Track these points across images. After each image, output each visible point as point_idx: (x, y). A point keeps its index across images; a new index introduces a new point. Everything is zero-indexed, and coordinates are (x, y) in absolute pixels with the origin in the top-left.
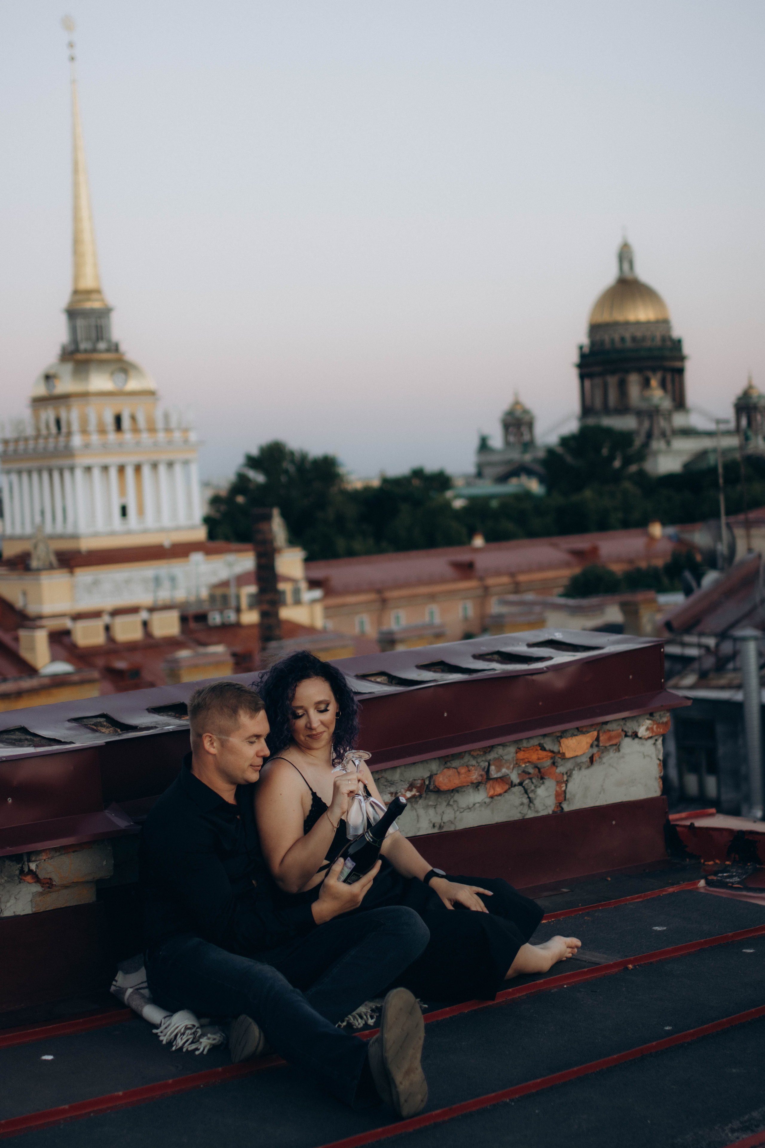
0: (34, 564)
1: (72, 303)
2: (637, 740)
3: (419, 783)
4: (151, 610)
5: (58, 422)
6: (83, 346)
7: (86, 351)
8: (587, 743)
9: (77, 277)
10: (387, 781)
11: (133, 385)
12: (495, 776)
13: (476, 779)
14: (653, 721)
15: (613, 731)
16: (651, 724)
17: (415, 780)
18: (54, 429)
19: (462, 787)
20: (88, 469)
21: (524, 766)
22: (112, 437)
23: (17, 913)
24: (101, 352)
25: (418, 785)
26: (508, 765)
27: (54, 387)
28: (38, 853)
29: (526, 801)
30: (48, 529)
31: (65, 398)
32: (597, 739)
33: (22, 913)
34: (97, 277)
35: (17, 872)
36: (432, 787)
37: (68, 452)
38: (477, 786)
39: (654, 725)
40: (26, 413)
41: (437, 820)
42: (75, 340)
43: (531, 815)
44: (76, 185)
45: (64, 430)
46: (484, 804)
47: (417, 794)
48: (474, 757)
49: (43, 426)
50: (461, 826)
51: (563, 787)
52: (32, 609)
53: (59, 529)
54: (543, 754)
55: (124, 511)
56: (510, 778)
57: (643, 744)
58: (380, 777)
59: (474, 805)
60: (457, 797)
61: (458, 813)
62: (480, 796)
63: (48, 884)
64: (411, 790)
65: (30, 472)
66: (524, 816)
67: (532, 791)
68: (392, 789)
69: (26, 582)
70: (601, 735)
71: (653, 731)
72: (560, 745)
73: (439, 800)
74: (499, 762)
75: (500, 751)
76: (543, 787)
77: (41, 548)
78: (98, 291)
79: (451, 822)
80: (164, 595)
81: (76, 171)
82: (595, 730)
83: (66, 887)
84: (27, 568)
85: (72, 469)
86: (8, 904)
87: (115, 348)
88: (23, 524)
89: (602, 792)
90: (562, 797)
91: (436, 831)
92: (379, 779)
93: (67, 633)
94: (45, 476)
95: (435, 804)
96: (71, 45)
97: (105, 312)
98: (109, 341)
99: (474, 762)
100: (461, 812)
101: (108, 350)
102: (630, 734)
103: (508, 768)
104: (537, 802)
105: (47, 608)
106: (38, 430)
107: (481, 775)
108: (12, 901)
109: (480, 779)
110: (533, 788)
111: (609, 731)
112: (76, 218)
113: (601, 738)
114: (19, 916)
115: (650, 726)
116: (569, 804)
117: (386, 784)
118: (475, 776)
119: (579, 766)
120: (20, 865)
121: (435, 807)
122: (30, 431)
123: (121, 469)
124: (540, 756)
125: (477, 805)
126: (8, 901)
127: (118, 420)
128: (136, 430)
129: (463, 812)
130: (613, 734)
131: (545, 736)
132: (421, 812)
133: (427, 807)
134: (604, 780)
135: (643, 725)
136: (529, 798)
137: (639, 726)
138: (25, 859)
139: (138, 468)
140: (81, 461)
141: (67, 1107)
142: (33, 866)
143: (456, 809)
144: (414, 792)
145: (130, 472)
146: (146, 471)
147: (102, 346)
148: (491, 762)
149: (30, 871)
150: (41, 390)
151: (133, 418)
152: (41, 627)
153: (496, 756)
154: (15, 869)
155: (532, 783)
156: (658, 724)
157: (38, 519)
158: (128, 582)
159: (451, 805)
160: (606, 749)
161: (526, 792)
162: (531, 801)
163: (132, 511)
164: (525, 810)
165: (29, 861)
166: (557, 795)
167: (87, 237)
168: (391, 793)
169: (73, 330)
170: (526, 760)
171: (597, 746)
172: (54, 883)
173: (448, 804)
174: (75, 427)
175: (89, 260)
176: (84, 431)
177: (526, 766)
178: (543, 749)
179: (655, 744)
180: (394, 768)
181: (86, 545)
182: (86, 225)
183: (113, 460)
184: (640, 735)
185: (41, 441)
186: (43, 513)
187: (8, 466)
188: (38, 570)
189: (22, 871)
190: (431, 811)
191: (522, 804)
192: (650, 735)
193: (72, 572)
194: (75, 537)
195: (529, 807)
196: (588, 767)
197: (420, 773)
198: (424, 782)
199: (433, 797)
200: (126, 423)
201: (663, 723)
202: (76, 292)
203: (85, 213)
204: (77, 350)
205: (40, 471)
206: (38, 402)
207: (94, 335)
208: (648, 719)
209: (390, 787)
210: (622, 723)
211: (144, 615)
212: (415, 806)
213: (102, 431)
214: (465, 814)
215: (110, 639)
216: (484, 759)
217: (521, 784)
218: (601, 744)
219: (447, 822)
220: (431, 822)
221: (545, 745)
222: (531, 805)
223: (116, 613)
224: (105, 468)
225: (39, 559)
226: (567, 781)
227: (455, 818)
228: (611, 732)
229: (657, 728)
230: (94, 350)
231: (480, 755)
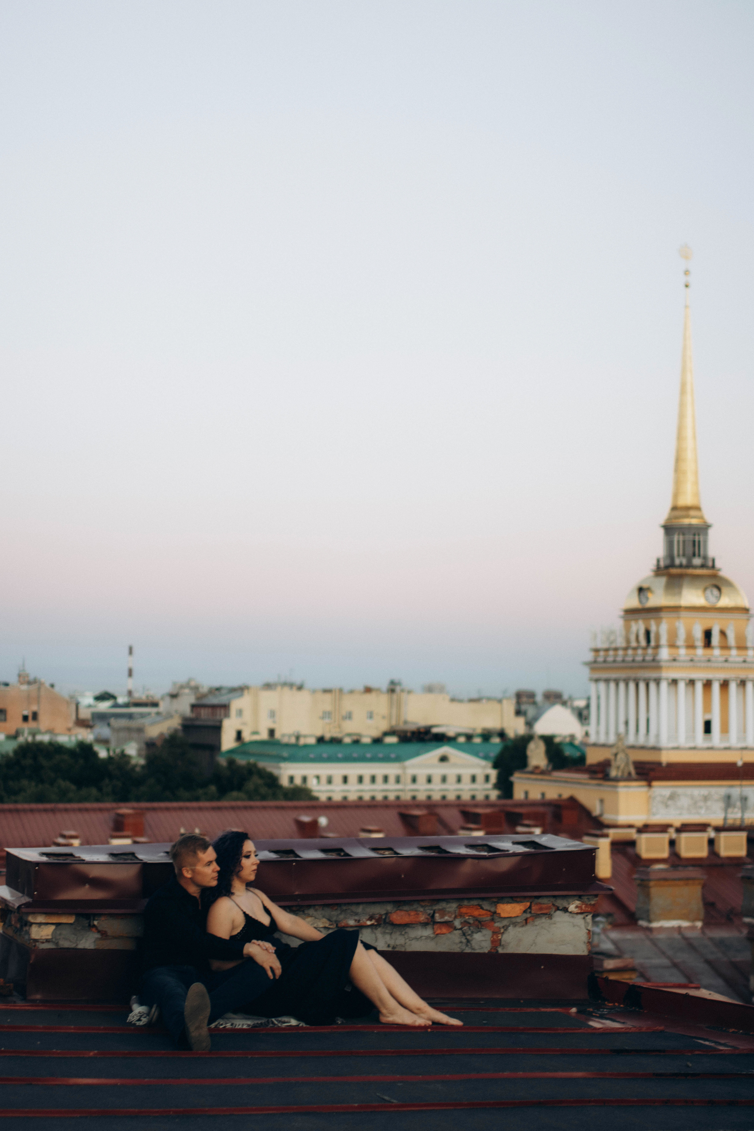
0: (613, 773)
1: (669, 519)
2: (567, 914)
3: (377, 916)
4: (718, 829)
5: (648, 633)
6: (677, 561)
7: (681, 566)
8: (520, 910)
9: (676, 495)
10: (352, 912)
11: (725, 601)
12: (439, 921)
13: (423, 920)
14: (583, 902)
15: (543, 904)
16: (580, 904)
17: (374, 914)
18: (643, 642)
19: (412, 924)
20: (674, 682)
21: (467, 918)
22: (700, 652)
23: (86, 948)
24: (695, 567)
25: (377, 918)
26: (450, 914)
27: (647, 599)
28: (100, 915)
29: (464, 941)
30: (631, 740)
31: (656, 611)
32: (530, 907)
33: (89, 948)
34: (697, 494)
35: (87, 925)
36: (387, 920)
37: (655, 664)
38: (425, 925)
39: (582, 905)
40: (618, 624)
41: (392, 943)
42: (670, 556)
43: (468, 950)
44: (682, 405)
45: (653, 643)
46: (427, 938)
47: (376, 923)
48: (422, 906)
49: (633, 638)
50: (409, 949)
51: (499, 936)
52: (608, 817)
53: (641, 740)
54: (482, 912)
55: (708, 727)
56: (453, 924)
57: (573, 917)
58: (347, 908)
59: (421, 937)
60: (408, 930)
61: (407, 940)
62: (428, 932)
63: (104, 934)
64: (371, 920)
65: (617, 682)
66: (463, 951)
67: (469, 935)
68: (357, 918)
69: (604, 790)
70: (533, 905)
71: (581, 909)
72: (496, 908)
73: (394, 930)
74: (443, 913)
75: (443, 905)
76: (479, 934)
77: (621, 756)
78: (698, 508)
79: (402, 945)
80: (735, 816)
81: (683, 392)
82: (528, 902)
83: (114, 937)
84: (606, 777)
85: (658, 681)
86: (82, 942)
87: (709, 565)
88: (607, 733)
89: (534, 945)
90: (496, 943)
91: (390, 949)
92: (346, 910)
93: (632, 843)
94: (632, 686)
95: (391, 932)
96: (687, 273)
97: (704, 528)
98: (705, 558)
99: (422, 909)
100: (410, 940)
101: (703, 566)
102: (561, 908)
103: (450, 917)
104: (473, 943)
105: (623, 818)
106: (628, 641)
107: (427, 918)
108: (84, 941)
109: (426, 921)
110: (470, 932)
111: (540, 904)
112: (680, 437)
113: (533, 908)
114: (86, 949)
115: (579, 905)
116: (503, 949)
117: (352, 913)
118: (422, 918)
119: (515, 924)
120: (89, 921)
121: (391, 934)
122: (620, 642)
123: (708, 685)
124: (481, 913)
125: (424, 938)
126: (81, 940)
127: (708, 634)
128: (725, 647)
129: (412, 940)
130: (544, 906)
131: (483, 899)
132: (379, 936)
133: (384, 933)
134: (536, 937)
135: (573, 904)
136: (466, 939)
137: (569, 904)
138: (92, 918)
139: (725, 685)
140: (668, 674)
141: (41, 1026)
142: (96, 923)
143: (407, 937)
144: (373, 922)
145: (716, 687)
146: (733, 687)
147: (697, 561)
148: (436, 911)
149: (94, 926)
150: (634, 603)
151: (723, 633)
152: (606, 836)
153: (440, 908)
154: (86, 922)
155: (470, 929)
156: (587, 905)
157: (622, 729)
158: (706, 799)
159: (403, 935)
160: (538, 916)
161: (464, 934)
162: (468, 941)
163: (716, 727)
164: (464, 947)
165: (94, 920)
166: (493, 942)
167: (689, 455)
168: (356, 920)
169: (670, 545)
170: (469, 914)
171: (530, 912)
172: (108, 934)
173: (401, 934)
174: (664, 641)
175: (690, 477)
176: (672, 645)
177: (469, 919)
178: (482, 908)
179: (584, 918)
180: (358, 904)
181: (666, 758)
182: (689, 444)
183: (700, 675)
184: (570, 910)
185: (630, 652)
186: (627, 723)
187: (597, 675)
188: (616, 780)
189: (90, 925)
190: (388, 937)
191: (461, 942)
192: (579, 911)
193: (650, 786)
194: (656, 749)
195: (467, 945)
196: (523, 926)
197: (379, 910)
198: (382, 917)
199: (389, 927)
200: (716, 639)
201: (590, 904)
202: (674, 508)
203: (689, 433)
204: (672, 565)
205: (627, 682)
206: (631, 613)
207: (689, 550)
208: (578, 900)
209: (355, 916)
210: (553, 900)
211: (712, 834)
212: (375, 931)
213: (691, 646)
214: (413, 942)
215: (675, 854)
216: (430, 908)
217: (461, 929)
218: (533, 912)
219: (399, 945)
220: (387, 943)
221: (483, 906)
222: (468, 944)
223: (684, 828)
224: (692, 682)
225: (618, 768)
226: (503, 933)
227: (405, 943)
228: (542, 905)
229: (585, 907)
230: (689, 566)
231: (428, 905)
